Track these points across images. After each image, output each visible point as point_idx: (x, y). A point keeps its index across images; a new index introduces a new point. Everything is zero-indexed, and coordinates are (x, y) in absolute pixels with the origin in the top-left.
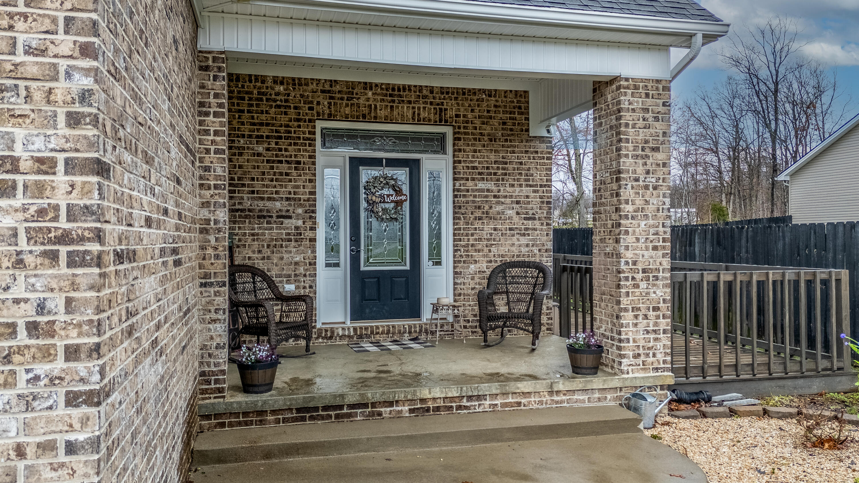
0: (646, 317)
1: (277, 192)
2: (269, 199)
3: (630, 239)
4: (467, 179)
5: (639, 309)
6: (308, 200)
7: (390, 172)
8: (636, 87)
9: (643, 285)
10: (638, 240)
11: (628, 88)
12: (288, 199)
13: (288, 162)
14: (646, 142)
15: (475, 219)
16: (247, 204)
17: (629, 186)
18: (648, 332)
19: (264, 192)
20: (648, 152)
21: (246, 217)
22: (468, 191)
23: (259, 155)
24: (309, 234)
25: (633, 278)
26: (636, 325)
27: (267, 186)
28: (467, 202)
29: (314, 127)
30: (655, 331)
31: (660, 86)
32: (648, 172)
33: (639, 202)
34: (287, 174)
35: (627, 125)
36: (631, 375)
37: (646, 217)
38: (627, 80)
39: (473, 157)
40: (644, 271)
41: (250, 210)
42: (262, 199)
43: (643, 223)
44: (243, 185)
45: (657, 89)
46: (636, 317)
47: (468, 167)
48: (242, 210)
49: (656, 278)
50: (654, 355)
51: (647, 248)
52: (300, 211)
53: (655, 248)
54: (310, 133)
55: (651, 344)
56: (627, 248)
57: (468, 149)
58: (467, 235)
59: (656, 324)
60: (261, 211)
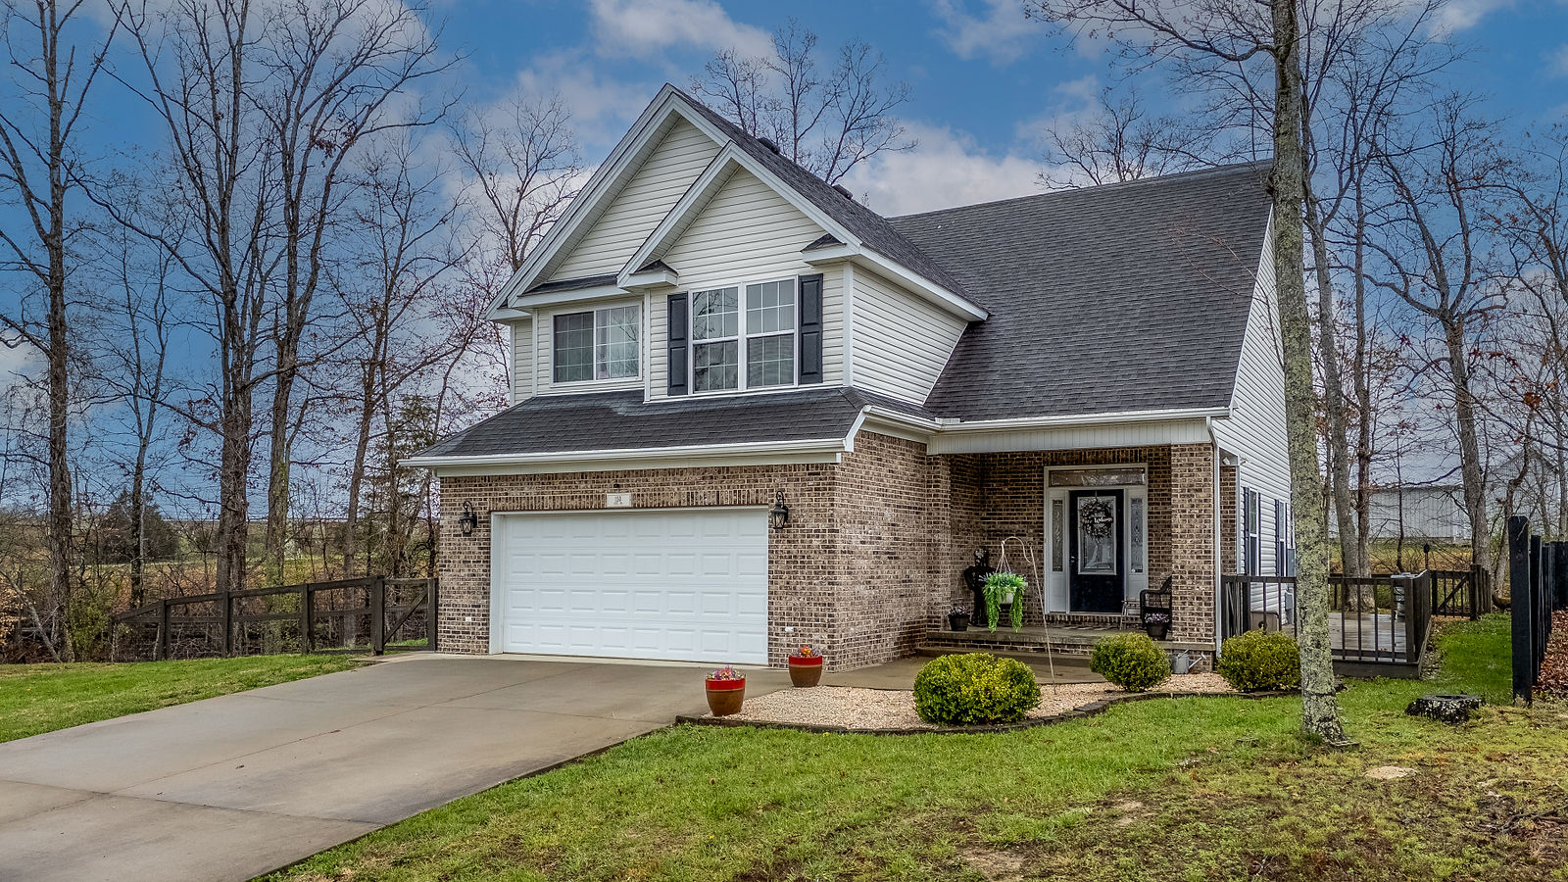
0: (1191, 604)
1: (1017, 518)
2: (1012, 523)
3: (1179, 551)
4: (1158, 504)
5: (1186, 598)
6: (1037, 523)
7: (1101, 499)
8: (1183, 450)
9: (1189, 582)
10: (1185, 551)
11: (1177, 451)
12: (1023, 523)
13: (1024, 497)
14: (1192, 486)
16: (998, 527)
17: (1178, 516)
18: (1193, 614)
19: (1008, 519)
20: (1192, 492)
21: (998, 535)
22: (1159, 513)
23: (1006, 493)
24: (1038, 547)
25: (1181, 577)
26: (1183, 609)
27: (1010, 514)
28: (1158, 522)
29: (1042, 472)
30: (1199, 614)
31: (1202, 448)
32: (1193, 506)
33: (1186, 526)
34: (1024, 505)
35: (1176, 476)
36: (1179, 642)
37: (1192, 536)
38: (1176, 446)
40: (1190, 573)
41: (1000, 531)
42: (1007, 523)
43: (1189, 541)
44: (996, 514)
45: (1200, 449)
46: (1184, 603)
47: (1159, 495)
48: (995, 531)
49: (1200, 578)
50: (1198, 630)
51: (1192, 557)
52: (1031, 531)
53: (1198, 557)
54: (1038, 476)
55: (1195, 623)
56: (1177, 557)
57: (1158, 480)
59: (1199, 609)
60: (1006, 531)
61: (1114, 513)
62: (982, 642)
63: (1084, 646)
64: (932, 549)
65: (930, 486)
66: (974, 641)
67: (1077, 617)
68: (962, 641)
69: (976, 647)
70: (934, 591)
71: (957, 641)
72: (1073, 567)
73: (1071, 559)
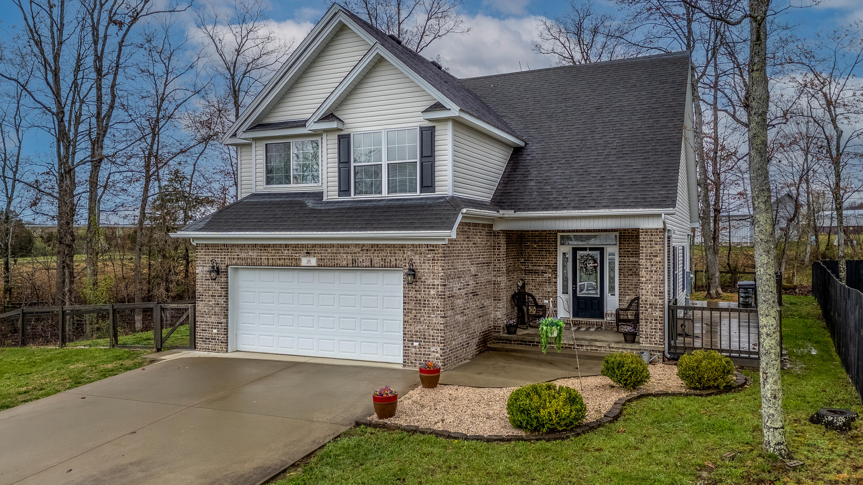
0: (651, 323)
1: (541, 263)
2: (539, 266)
3: (644, 292)
4: (625, 257)
5: (648, 319)
6: (554, 266)
7: (591, 253)
8: (647, 232)
9: (650, 310)
10: (647, 292)
11: (643, 232)
12: (545, 266)
13: (545, 251)
14: (651, 253)
15: (629, 275)
16: (531, 268)
17: (644, 271)
18: (652, 329)
19: (537, 263)
20: (652, 257)
21: (530, 273)
22: (625, 262)
23: (535, 248)
24: (554, 280)
25: (645, 307)
26: (646, 325)
27: (538, 261)
28: (625, 267)
29: (557, 236)
30: (655, 329)
32: (652, 265)
33: (648, 277)
34: (546, 256)
35: (642, 247)
36: (644, 345)
37: (652, 283)
38: (642, 229)
39: (628, 246)
40: (650, 304)
41: (532, 270)
42: (536, 266)
43: (650, 286)
44: (529, 260)
45: (657, 232)
46: (646, 322)
47: (625, 251)
48: (529, 270)
49: (656, 308)
50: (655, 338)
51: (652, 295)
52: (550, 270)
53: (655, 296)
54: (555, 239)
55: (653, 334)
56: (642, 295)
57: (625, 243)
58: (625, 282)
59: (655, 326)
60: (535, 270)
61: (599, 261)
62: (526, 342)
63: (587, 346)
64: (496, 286)
65: (495, 249)
66: (521, 341)
67: (577, 321)
68: (514, 341)
69: (522, 344)
70: (497, 311)
71: (510, 341)
72: (574, 291)
73: (573, 287)
